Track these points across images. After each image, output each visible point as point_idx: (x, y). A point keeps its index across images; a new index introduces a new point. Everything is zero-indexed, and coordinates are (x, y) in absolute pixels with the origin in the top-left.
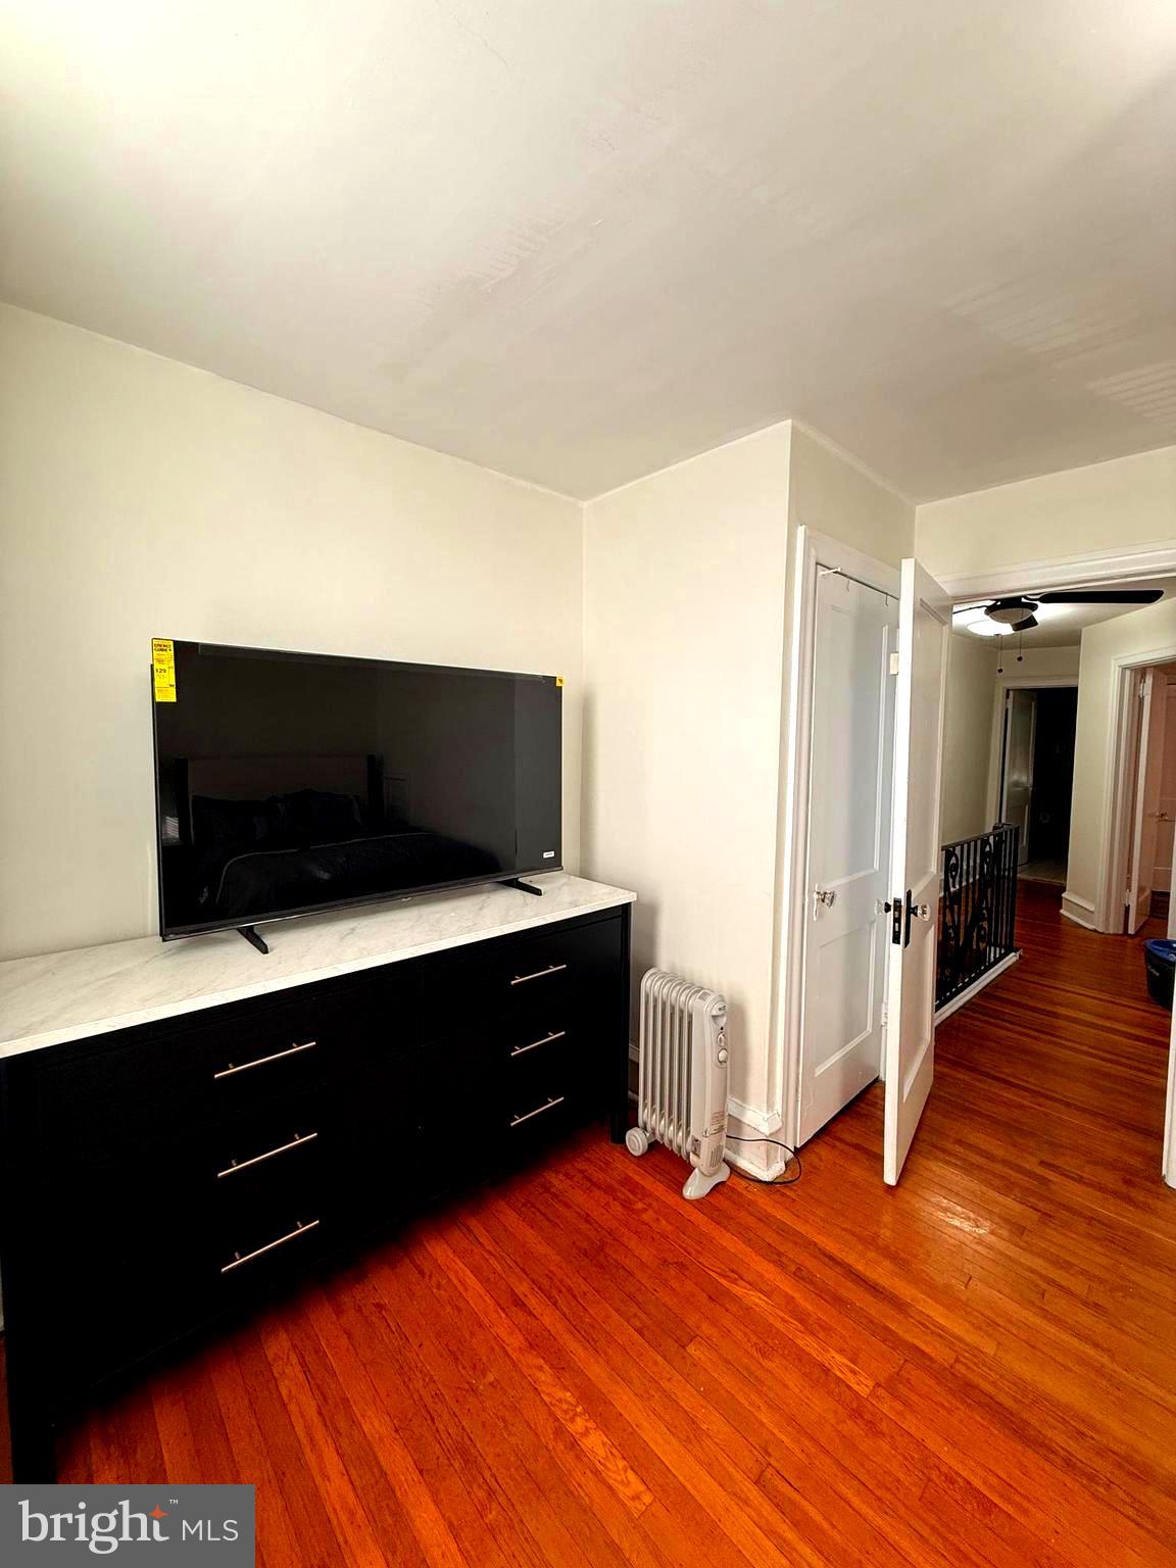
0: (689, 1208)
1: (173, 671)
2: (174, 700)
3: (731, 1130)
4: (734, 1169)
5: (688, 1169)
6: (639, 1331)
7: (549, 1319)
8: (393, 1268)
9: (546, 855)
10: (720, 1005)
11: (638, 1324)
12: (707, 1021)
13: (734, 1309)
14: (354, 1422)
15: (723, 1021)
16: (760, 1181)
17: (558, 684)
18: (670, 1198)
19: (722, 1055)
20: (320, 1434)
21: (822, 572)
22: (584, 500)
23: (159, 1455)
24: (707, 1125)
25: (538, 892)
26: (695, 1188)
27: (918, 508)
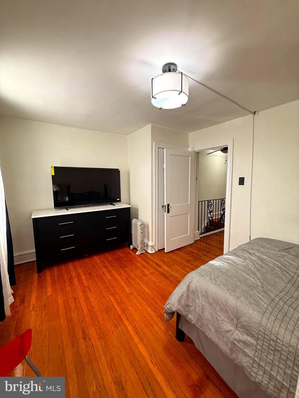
0: (136, 256)
1: (54, 171)
2: (54, 175)
3: (145, 245)
4: (146, 252)
5: (137, 250)
6: (119, 266)
7: (107, 264)
8: (88, 258)
9: (117, 199)
10: (142, 223)
11: (120, 265)
12: (139, 225)
13: (135, 265)
14: (78, 270)
15: (142, 226)
16: (150, 253)
17: (119, 170)
18: (133, 254)
19: (142, 231)
20: (73, 271)
21: (160, 149)
22: (128, 135)
23: (54, 270)
24: (139, 243)
25: (114, 205)
26: (138, 253)
27: (189, 134)
